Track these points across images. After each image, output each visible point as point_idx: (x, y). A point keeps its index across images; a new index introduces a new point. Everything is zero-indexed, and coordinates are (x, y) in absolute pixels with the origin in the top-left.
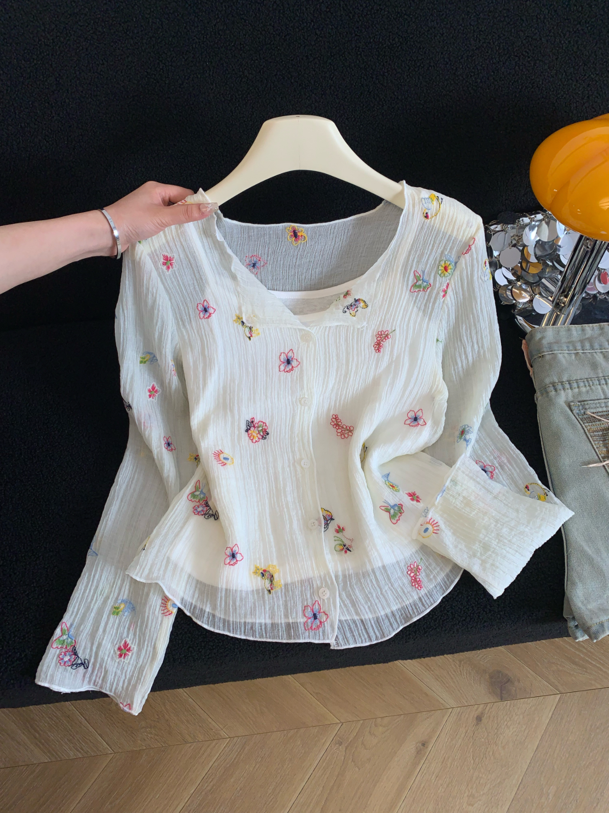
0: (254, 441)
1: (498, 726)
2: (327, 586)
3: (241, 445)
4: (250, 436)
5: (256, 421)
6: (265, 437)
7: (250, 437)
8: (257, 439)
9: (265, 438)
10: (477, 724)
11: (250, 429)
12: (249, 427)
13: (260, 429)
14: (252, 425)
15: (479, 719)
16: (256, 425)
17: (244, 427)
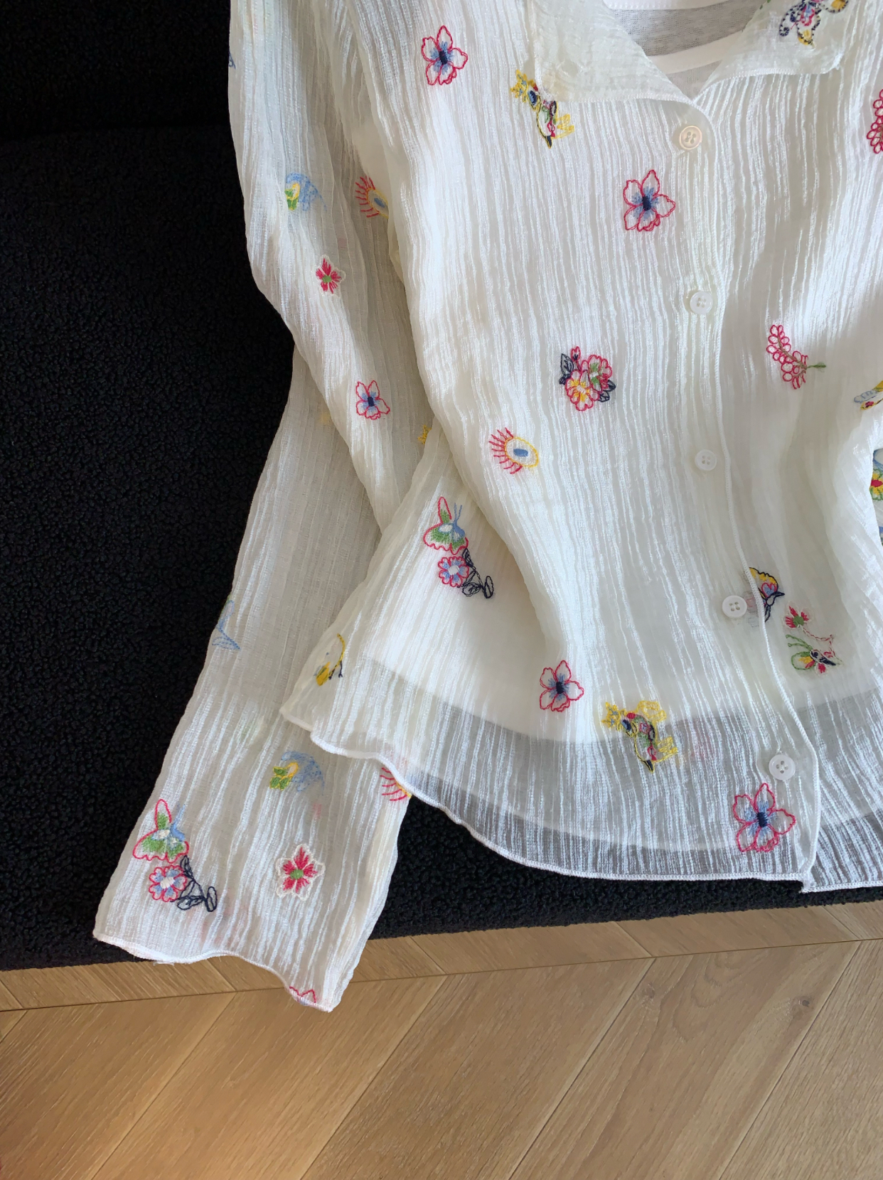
0: (581, 405)
2: (786, 748)
3: (552, 416)
4: (570, 393)
5: (584, 355)
6: (605, 394)
7: (571, 397)
8: (587, 401)
9: (607, 398)
11: (569, 377)
12: (567, 372)
13: (595, 375)
14: (575, 367)
16: (585, 367)
17: (555, 373)
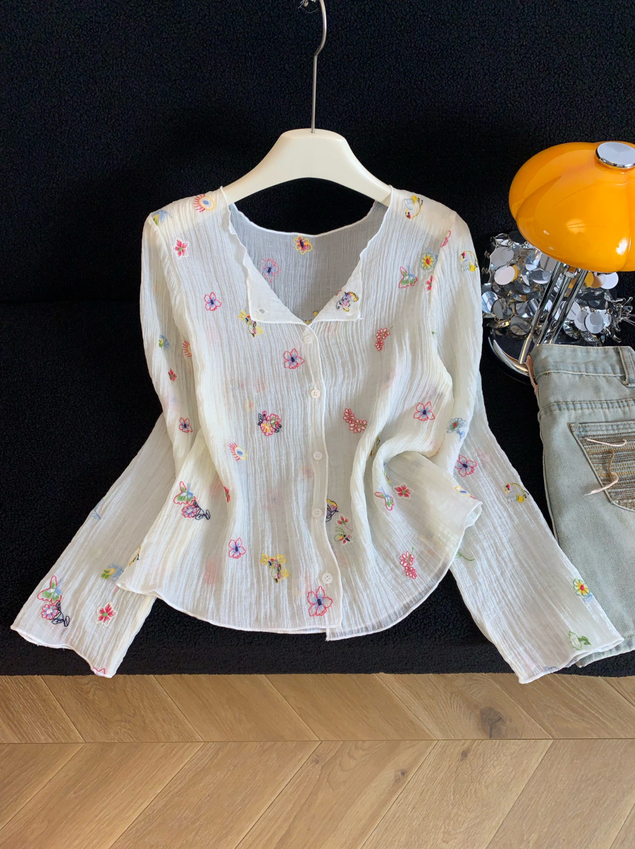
0: (267, 434)
1: (483, 764)
4: (262, 429)
5: (268, 414)
8: (270, 432)
9: (278, 431)
10: (462, 760)
11: (262, 422)
13: (273, 422)
14: (264, 418)
15: (464, 754)
16: (269, 419)
17: (256, 420)
